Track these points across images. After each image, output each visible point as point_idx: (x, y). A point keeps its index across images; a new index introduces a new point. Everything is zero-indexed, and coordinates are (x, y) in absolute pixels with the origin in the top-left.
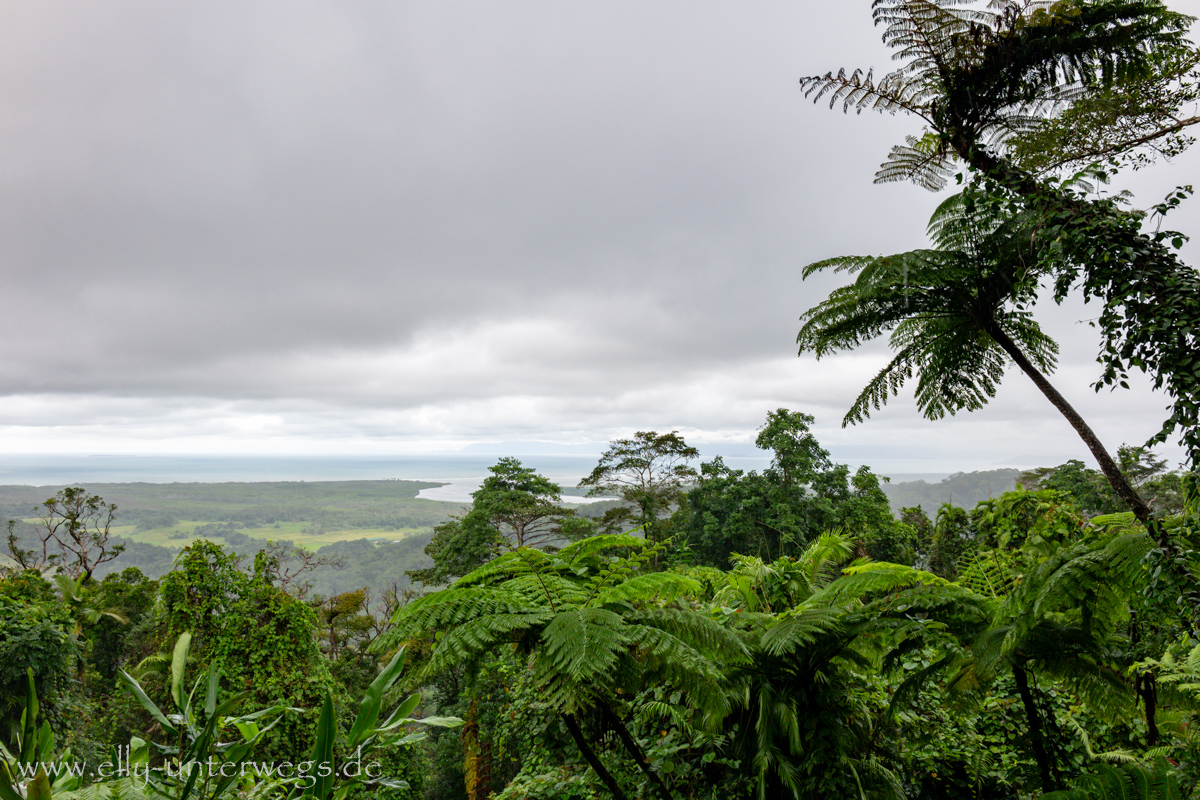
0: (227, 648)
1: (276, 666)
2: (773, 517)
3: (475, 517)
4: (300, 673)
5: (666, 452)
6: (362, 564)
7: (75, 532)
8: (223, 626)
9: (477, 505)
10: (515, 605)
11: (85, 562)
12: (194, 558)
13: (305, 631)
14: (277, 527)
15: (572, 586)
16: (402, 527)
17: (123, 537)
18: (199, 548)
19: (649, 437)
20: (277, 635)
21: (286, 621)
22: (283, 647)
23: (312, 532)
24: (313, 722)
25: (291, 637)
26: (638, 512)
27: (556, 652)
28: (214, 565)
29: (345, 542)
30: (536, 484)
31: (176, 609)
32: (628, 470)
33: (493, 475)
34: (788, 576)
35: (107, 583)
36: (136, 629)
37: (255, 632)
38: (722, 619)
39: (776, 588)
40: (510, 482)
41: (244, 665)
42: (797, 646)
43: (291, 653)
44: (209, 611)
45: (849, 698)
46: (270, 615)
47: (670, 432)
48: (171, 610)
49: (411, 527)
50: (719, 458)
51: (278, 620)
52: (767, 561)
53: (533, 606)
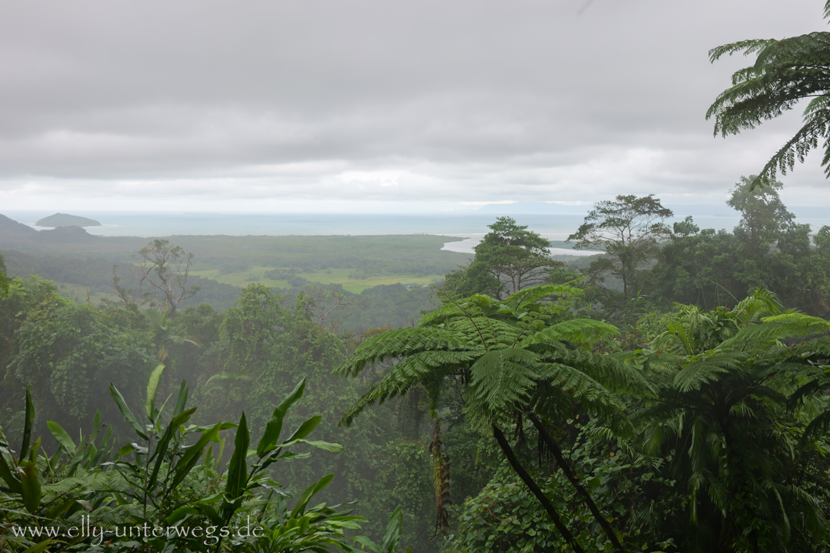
0: (275, 370)
1: (314, 387)
2: (740, 271)
3: (477, 267)
4: (332, 392)
5: (645, 213)
6: (397, 304)
7: (162, 275)
8: (273, 353)
9: (479, 258)
10: (455, 343)
11: (171, 299)
12: (249, 297)
13: (337, 358)
14: (329, 272)
15: (508, 328)
16: (430, 274)
17: (210, 278)
18: (253, 290)
19: (629, 199)
20: (314, 361)
21: (321, 350)
22: (318, 371)
23: (357, 278)
24: (343, 432)
25: (325, 363)
26: (618, 264)
27: (478, 384)
28: (264, 303)
29: (383, 286)
30: (529, 239)
31: (235, 337)
32: (611, 229)
33: (492, 231)
34: (721, 324)
35: (186, 315)
36: (208, 353)
37: (297, 358)
38: (642, 359)
39: (709, 334)
40: (507, 237)
41: (288, 385)
42: (703, 384)
43: (325, 376)
44: (261, 340)
45: (775, 431)
46: (308, 345)
47: (647, 196)
48: (232, 339)
49: (438, 274)
50: (689, 218)
51: (315, 349)
52: (703, 309)
53: (470, 345)
